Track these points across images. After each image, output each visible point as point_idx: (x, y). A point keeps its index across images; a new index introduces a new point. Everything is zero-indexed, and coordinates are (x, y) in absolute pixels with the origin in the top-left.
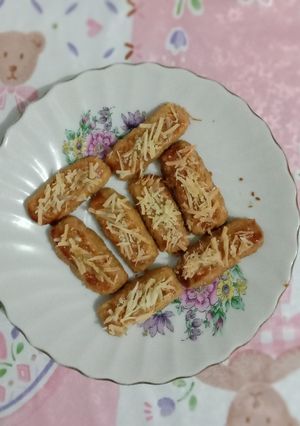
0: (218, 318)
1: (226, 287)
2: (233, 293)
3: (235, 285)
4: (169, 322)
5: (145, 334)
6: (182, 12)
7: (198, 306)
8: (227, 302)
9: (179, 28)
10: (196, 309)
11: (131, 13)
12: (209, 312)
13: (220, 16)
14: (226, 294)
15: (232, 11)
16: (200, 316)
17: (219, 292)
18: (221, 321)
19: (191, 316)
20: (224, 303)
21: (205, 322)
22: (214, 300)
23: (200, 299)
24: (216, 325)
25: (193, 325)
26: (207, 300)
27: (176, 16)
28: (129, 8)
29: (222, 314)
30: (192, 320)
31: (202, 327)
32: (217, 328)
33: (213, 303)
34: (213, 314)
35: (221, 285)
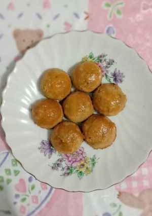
0: (69, 172)
1: (83, 165)
2: (83, 170)
3: (87, 168)
4: (51, 154)
5: (39, 149)
6: (112, 17)
7: (67, 160)
8: (78, 171)
9: (111, 25)
10: (65, 161)
11: (86, 18)
12: (68, 167)
13: (131, 19)
14: (80, 168)
15: (138, 16)
16: (64, 164)
17: (79, 164)
18: (68, 174)
19: (61, 161)
20: (76, 169)
21: (63, 168)
22: (74, 165)
23: (70, 159)
24: (65, 173)
25: (58, 164)
26: (72, 162)
27: (109, 19)
28: (85, 16)
29: (71, 172)
30: (59, 162)
31: (60, 169)
32: (64, 175)
33: (73, 165)
34: (68, 169)
35: (82, 162)
